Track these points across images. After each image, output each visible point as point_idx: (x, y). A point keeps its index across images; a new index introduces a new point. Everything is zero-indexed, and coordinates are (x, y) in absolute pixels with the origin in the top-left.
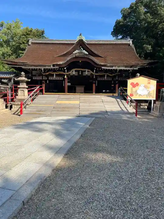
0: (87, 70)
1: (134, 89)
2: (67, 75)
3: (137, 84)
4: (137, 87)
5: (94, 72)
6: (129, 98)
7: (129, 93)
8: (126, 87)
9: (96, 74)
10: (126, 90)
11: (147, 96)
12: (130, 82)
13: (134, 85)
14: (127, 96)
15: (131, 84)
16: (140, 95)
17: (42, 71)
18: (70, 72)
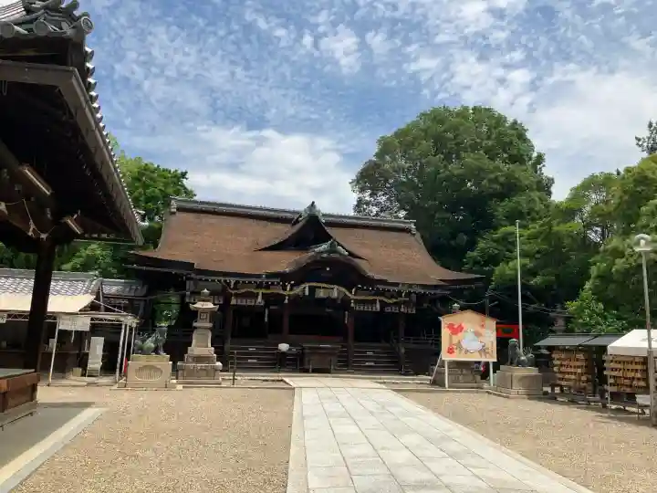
0: (336, 287)
1: (455, 339)
2: (289, 295)
3: (460, 329)
4: (460, 334)
5: (351, 293)
9: (355, 298)
11: (480, 352)
12: (445, 321)
13: (456, 330)
15: (448, 327)
16: (467, 351)
17: (229, 284)
18: (297, 290)
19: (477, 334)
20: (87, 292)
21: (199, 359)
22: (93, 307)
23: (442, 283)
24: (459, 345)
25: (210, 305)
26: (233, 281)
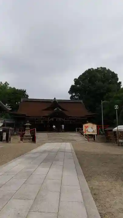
0: (60, 118)
2: (49, 121)
4: (87, 128)
6: (84, 134)
7: (84, 130)
8: (83, 128)
9: (65, 121)
10: (82, 130)
11: (93, 132)
12: (84, 126)
13: (86, 127)
14: (83, 132)
16: (89, 132)
17: (34, 119)
18: (51, 120)
19: (92, 128)
20: (1, 123)
21: (27, 136)
22: (3, 126)
23: (86, 116)
24: (87, 131)
25: (29, 124)
26: (35, 118)
